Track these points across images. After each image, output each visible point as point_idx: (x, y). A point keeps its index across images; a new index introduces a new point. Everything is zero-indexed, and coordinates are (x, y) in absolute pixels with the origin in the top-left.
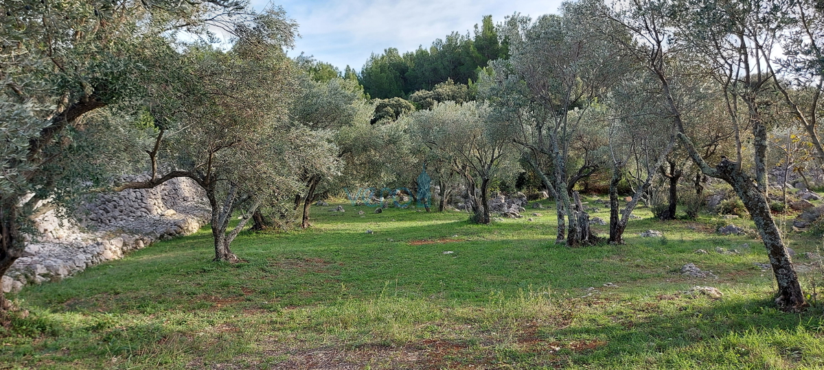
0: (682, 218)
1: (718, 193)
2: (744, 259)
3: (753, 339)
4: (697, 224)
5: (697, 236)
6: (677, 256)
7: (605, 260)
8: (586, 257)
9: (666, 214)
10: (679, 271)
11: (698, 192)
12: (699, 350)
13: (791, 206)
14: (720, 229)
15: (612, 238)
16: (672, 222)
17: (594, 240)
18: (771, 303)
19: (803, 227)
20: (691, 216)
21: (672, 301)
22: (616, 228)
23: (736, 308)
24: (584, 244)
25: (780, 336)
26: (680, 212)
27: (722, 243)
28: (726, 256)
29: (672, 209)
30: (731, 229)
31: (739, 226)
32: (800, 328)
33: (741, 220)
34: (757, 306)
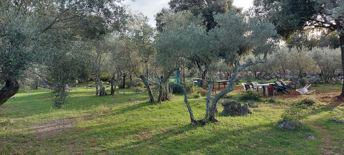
0: (127, 88)
1: (135, 80)
2: (143, 97)
3: (146, 107)
4: (131, 90)
5: (131, 93)
6: (128, 97)
7: (111, 99)
8: (105, 98)
9: (122, 87)
10: (130, 100)
11: (131, 80)
12: (138, 109)
13: (154, 84)
14: (137, 91)
15: (112, 94)
16: (124, 89)
17: (106, 94)
18: (149, 102)
19: (156, 89)
20: (129, 87)
21: (131, 104)
22: (113, 91)
23: (143, 103)
24: (104, 96)
25: (150, 106)
26: (126, 86)
27: (138, 93)
28: (140, 96)
29: (124, 86)
30: (140, 90)
31: (142, 89)
32: (153, 105)
33: (142, 88)
34: (146, 103)
